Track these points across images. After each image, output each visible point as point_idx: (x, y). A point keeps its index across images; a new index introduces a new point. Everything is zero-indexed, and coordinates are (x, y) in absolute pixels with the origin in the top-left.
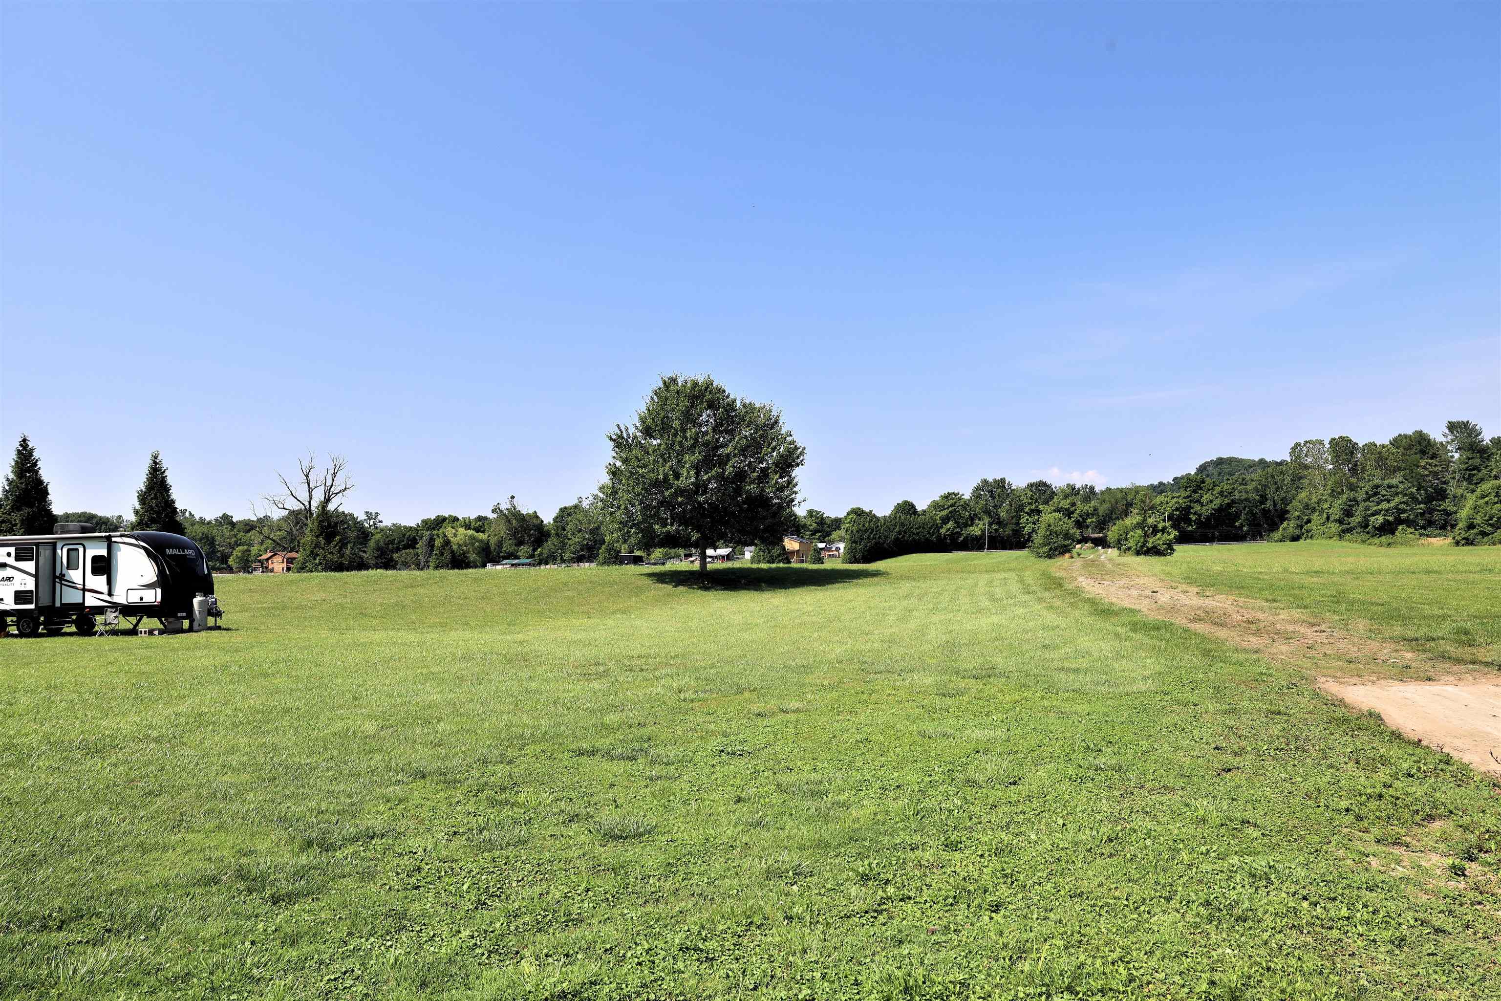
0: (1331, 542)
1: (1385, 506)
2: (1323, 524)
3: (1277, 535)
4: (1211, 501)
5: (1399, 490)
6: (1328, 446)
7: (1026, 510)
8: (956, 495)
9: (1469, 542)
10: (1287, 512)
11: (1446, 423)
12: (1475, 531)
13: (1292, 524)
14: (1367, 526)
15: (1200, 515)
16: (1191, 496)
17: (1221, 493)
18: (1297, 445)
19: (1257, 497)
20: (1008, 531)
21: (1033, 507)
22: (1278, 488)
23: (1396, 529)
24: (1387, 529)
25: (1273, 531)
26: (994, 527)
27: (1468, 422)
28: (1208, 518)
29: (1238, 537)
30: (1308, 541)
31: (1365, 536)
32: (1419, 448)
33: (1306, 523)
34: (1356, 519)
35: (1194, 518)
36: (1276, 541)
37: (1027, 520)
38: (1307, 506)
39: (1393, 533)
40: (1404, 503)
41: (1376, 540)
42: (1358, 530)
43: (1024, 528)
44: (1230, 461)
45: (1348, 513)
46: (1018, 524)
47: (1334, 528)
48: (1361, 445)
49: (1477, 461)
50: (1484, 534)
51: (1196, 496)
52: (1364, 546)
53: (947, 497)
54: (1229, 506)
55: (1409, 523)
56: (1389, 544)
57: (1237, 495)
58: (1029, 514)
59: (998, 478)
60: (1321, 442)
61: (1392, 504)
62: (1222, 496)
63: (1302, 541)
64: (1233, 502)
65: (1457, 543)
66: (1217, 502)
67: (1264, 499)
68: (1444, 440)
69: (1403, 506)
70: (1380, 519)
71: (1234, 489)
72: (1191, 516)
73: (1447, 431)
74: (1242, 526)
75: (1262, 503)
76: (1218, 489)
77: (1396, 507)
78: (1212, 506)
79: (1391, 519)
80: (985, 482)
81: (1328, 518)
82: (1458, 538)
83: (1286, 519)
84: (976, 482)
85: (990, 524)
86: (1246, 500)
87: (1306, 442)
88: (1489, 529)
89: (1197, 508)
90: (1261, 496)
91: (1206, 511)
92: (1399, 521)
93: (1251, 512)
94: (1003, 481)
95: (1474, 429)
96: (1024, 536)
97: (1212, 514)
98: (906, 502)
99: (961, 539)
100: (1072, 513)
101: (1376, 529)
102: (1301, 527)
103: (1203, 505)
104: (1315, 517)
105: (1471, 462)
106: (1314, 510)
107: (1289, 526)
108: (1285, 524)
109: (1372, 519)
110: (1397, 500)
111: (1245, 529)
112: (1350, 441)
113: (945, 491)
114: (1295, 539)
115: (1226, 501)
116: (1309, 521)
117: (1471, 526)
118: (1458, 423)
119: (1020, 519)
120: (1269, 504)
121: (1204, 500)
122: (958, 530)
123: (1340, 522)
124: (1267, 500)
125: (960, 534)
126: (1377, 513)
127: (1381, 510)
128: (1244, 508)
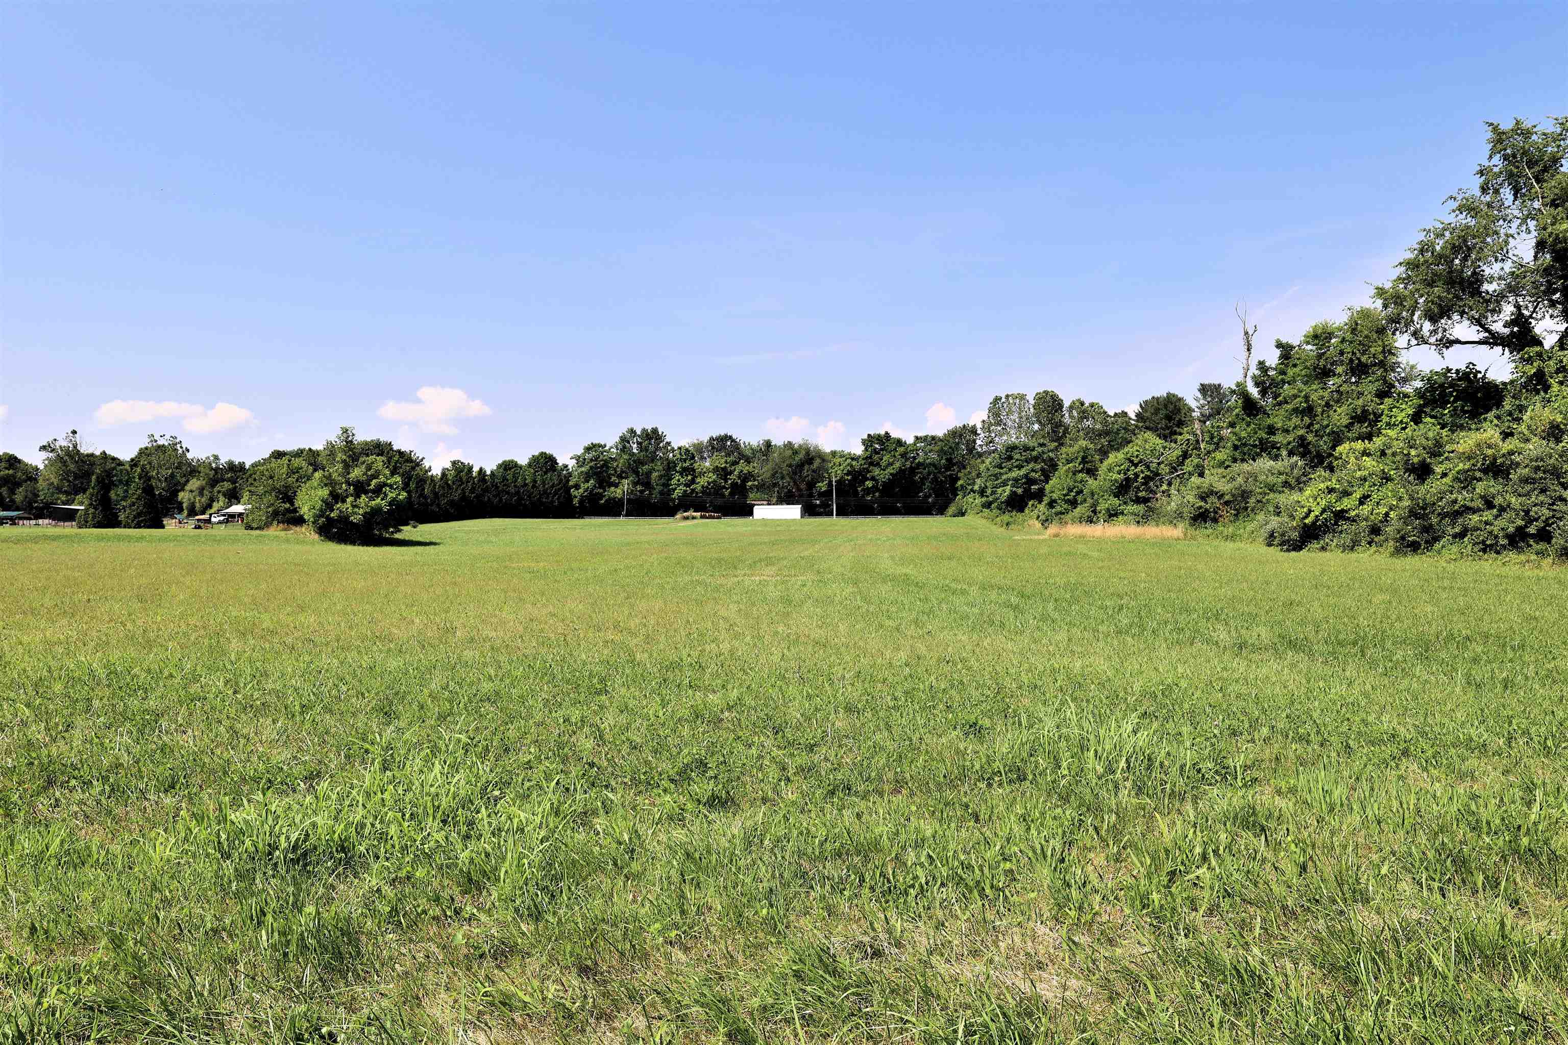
1: (1015, 474)
3: (953, 508)
4: (892, 465)
6: (1032, 402)
7: (678, 468)
8: (600, 446)
11: (1198, 386)
15: (876, 481)
16: (871, 457)
17: (904, 455)
18: (997, 399)
19: (941, 462)
20: (655, 494)
21: (687, 464)
23: (1027, 504)
24: (1015, 504)
25: (949, 504)
26: (639, 488)
27: (1219, 385)
28: (882, 486)
29: (924, 511)
35: (869, 485)
37: (679, 480)
40: (1038, 470)
43: (674, 490)
46: (668, 485)
51: (876, 457)
53: (592, 448)
54: (911, 471)
56: (1007, 524)
57: (921, 459)
58: (682, 474)
59: (650, 427)
60: (1022, 397)
61: (1023, 472)
62: (905, 458)
64: (918, 466)
66: (897, 465)
67: (949, 464)
70: (1009, 491)
71: (922, 451)
72: (866, 482)
73: (1200, 396)
74: (926, 497)
75: (948, 469)
76: (900, 450)
77: (1026, 476)
78: (890, 470)
79: (1020, 491)
80: (633, 431)
83: (956, 490)
84: (623, 430)
85: (635, 484)
86: (933, 464)
87: (1007, 396)
89: (876, 471)
90: (947, 460)
91: (882, 475)
92: (1029, 495)
93: (935, 479)
94: (655, 431)
96: (672, 500)
97: (889, 479)
98: (543, 454)
99: (602, 502)
100: (731, 473)
101: (1004, 503)
103: (881, 469)
107: (958, 499)
108: (956, 496)
109: (1000, 490)
111: (930, 499)
113: (587, 443)
115: (909, 465)
118: (1210, 385)
119: (671, 479)
121: (883, 463)
122: (600, 490)
125: (601, 496)
126: (1005, 484)
127: (1009, 480)
128: (929, 474)
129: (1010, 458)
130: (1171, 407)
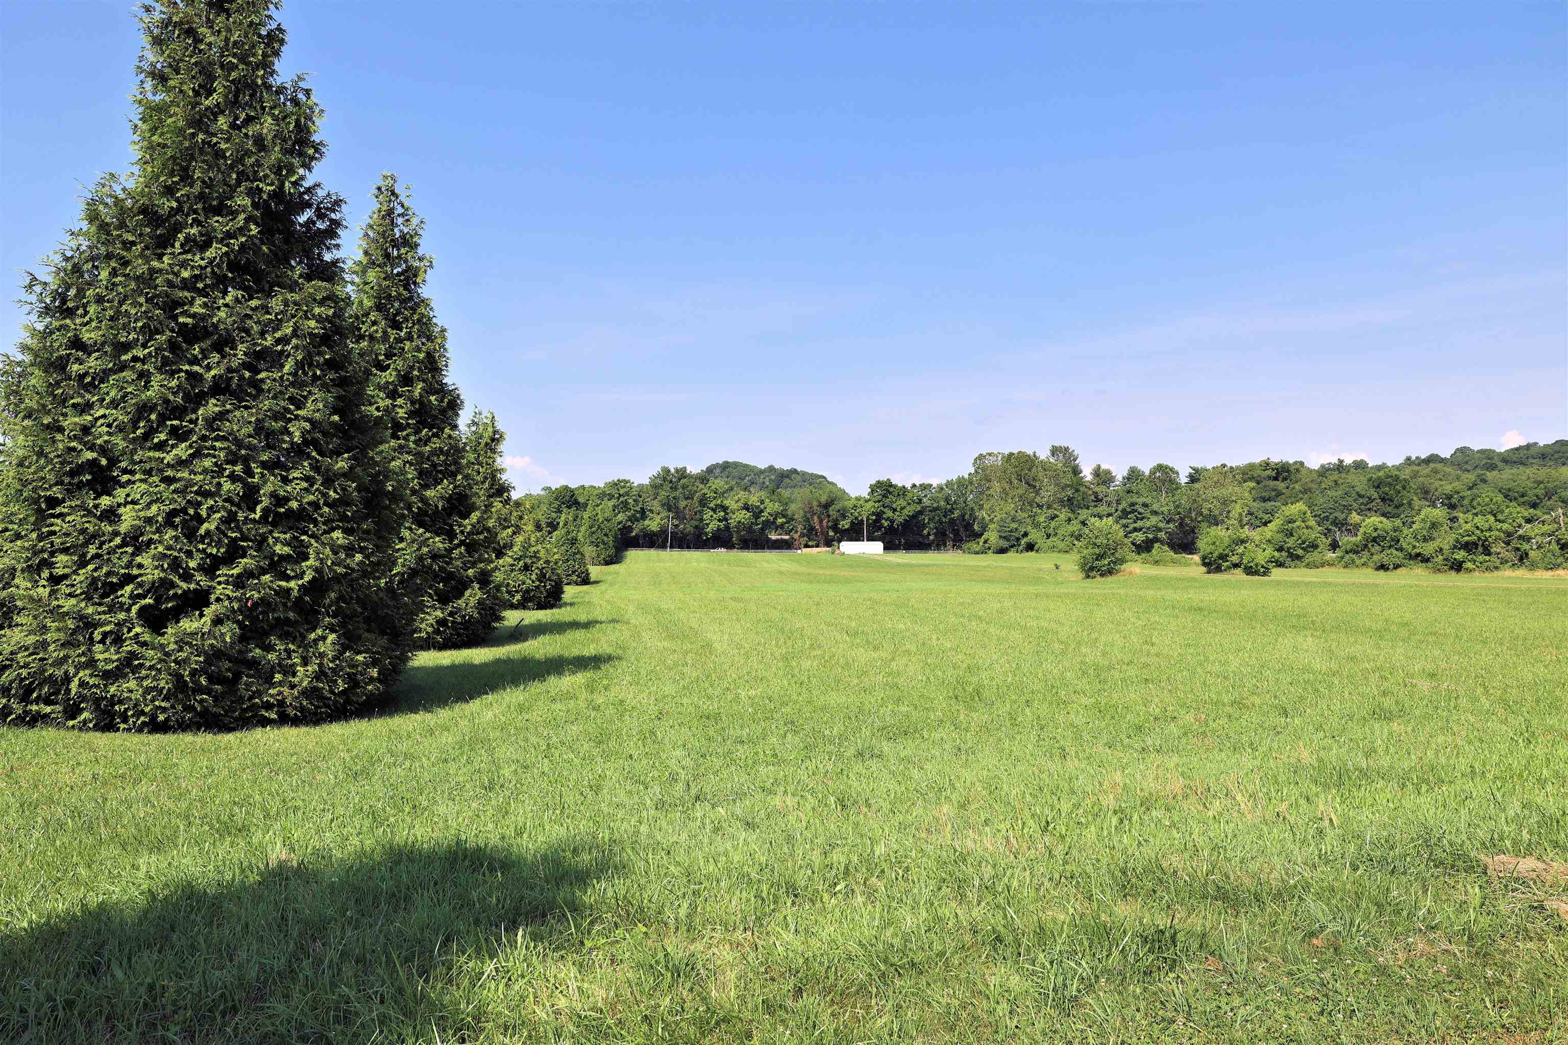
1: (1142, 523)
2: (1048, 537)
3: (973, 547)
4: (904, 508)
5: (1154, 508)
7: (712, 505)
8: (628, 482)
15: (892, 521)
16: (881, 501)
18: (980, 456)
19: (947, 507)
20: (689, 529)
21: (719, 502)
23: (1153, 547)
24: (1147, 547)
25: (969, 541)
26: (675, 522)
28: (900, 526)
29: (923, 546)
30: (1025, 553)
35: (886, 524)
36: (977, 553)
37: (712, 516)
39: (1152, 552)
40: (1158, 521)
43: (708, 525)
46: (701, 520)
50: (1295, 557)
51: (885, 501)
53: (615, 484)
54: (921, 513)
57: (927, 503)
58: (714, 510)
59: (680, 466)
61: (1151, 522)
62: (914, 502)
63: (1008, 555)
64: (924, 509)
66: (910, 508)
67: (953, 508)
69: (1162, 525)
70: (1140, 536)
71: (925, 497)
72: (883, 521)
74: (929, 535)
75: (951, 512)
77: (1155, 526)
78: (905, 512)
80: (667, 471)
83: (984, 530)
84: (656, 469)
85: (670, 519)
86: (936, 508)
87: (986, 454)
89: (889, 513)
90: (951, 505)
91: (899, 519)
92: (1156, 540)
93: (939, 520)
94: (684, 470)
96: (706, 534)
97: (903, 521)
99: (633, 534)
100: (762, 511)
108: (984, 535)
109: (1132, 536)
110: (1154, 518)
111: (931, 537)
113: (613, 478)
114: (1003, 550)
115: (917, 508)
118: (1061, 447)
119: (704, 515)
120: (957, 514)
121: (896, 506)
122: (629, 523)
125: (631, 529)
126: (1137, 530)
127: (1141, 528)
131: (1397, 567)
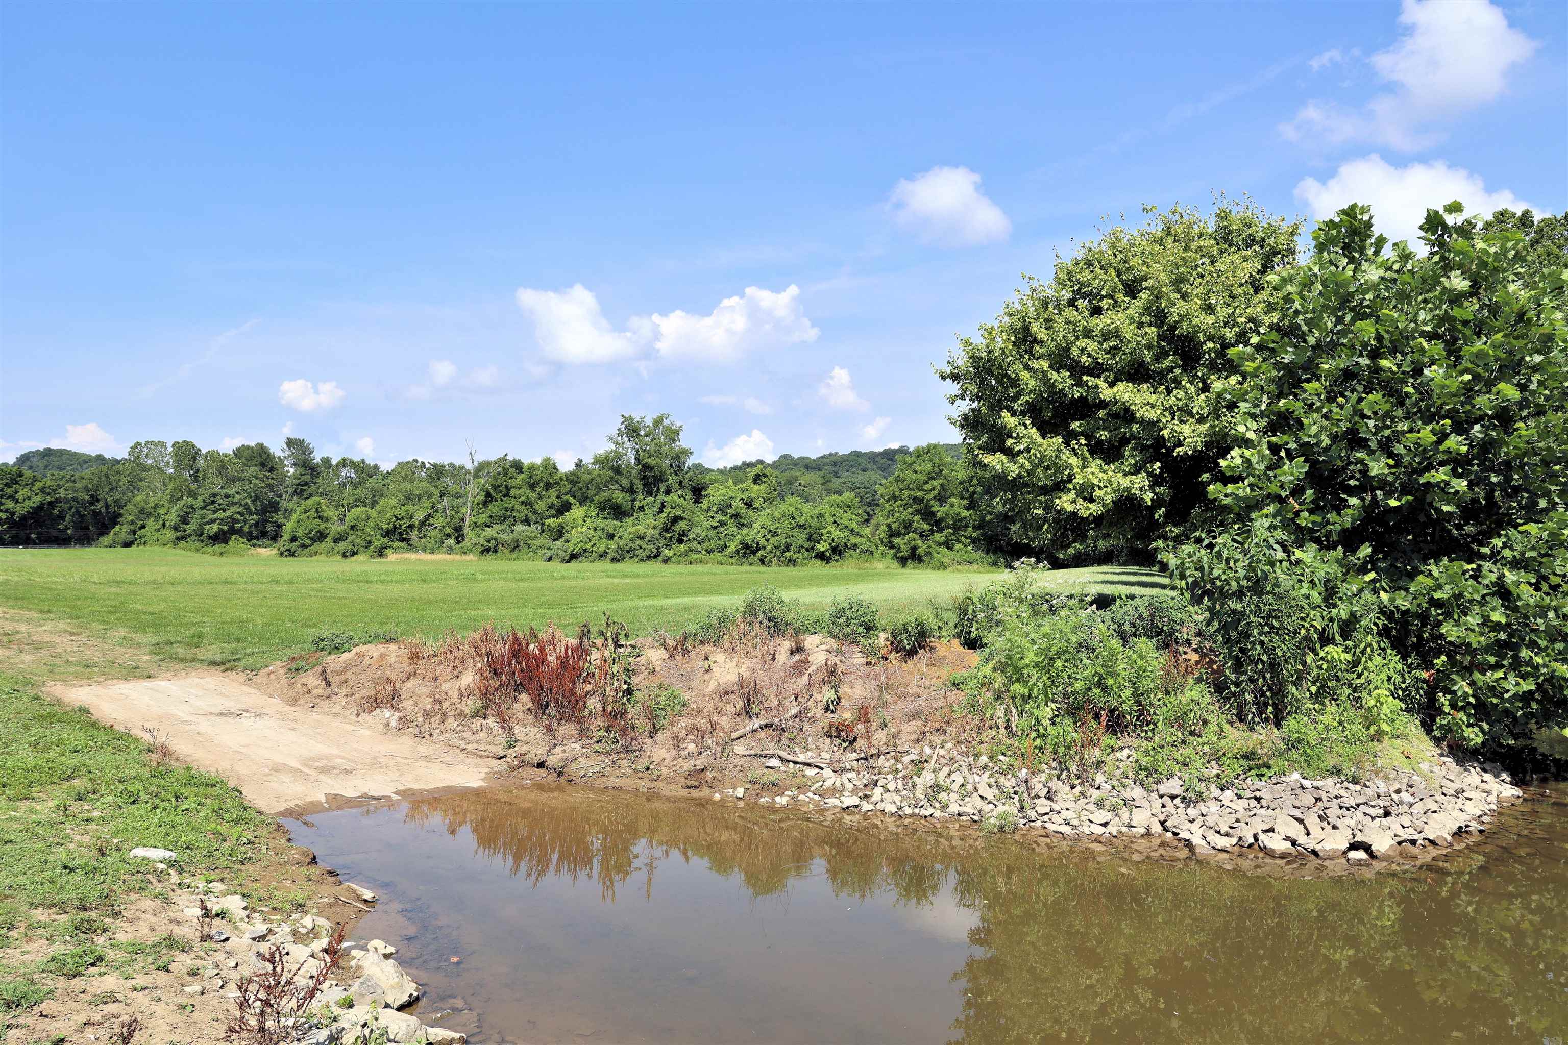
0: (165, 548)
1: (220, 514)
2: (159, 530)
3: (106, 540)
4: (29, 498)
5: (236, 500)
6: (170, 449)
9: (292, 554)
10: (120, 515)
11: (285, 440)
12: (297, 543)
13: (125, 528)
14: (201, 535)
15: (13, 514)
17: (42, 490)
18: (138, 444)
19: (87, 498)
22: (112, 489)
23: (230, 539)
24: (221, 538)
25: (102, 535)
27: (303, 441)
28: (24, 518)
29: (61, 540)
30: (141, 547)
31: (198, 545)
32: (259, 460)
33: (140, 528)
34: (190, 528)
36: (106, 547)
38: (142, 511)
39: (227, 543)
40: (239, 513)
41: (210, 549)
42: (194, 538)
44: (61, 453)
45: (184, 520)
47: (170, 534)
48: (204, 452)
49: (307, 478)
50: (304, 546)
52: (198, 555)
54: (51, 505)
55: (239, 532)
56: (221, 553)
57: (62, 493)
60: (163, 445)
61: (228, 513)
62: (44, 492)
63: (134, 547)
64: (58, 500)
65: (282, 554)
66: (37, 499)
67: (94, 499)
68: (282, 455)
69: (238, 516)
70: (215, 528)
71: (60, 487)
73: (285, 447)
74: (67, 528)
75: (91, 504)
76: (38, 485)
77: (231, 517)
78: (30, 503)
79: (226, 528)
81: (164, 525)
82: (282, 549)
83: (116, 523)
86: (74, 499)
87: (147, 443)
88: (308, 542)
90: (92, 496)
91: (21, 509)
92: (233, 531)
93: (78, 512)
95: (307, 448)
97: (27, 513)
101: (210, 537)
102: (134, 532)
103: (17, 501)
104: (150, 522)
105: (303, 478)
106: (149, 515)
107: (121, 531)
108: (117, 528)
109: (207, 527)
110: (232, 509)
111: (69, 532)
112: (194, 446)
114: (127, 545)
115: (49, 499)
116: (143, 527)
117: (294, 539)
118: (295, 440)
120: (99, 506)
121: (20, 496)
123: (176, 529)
124: (98, 500)
126: (213, 521)
127: (216, 519)
128: (71, 508)
129: (213, 502)
130: (264, 456)
131: (354, 554)
